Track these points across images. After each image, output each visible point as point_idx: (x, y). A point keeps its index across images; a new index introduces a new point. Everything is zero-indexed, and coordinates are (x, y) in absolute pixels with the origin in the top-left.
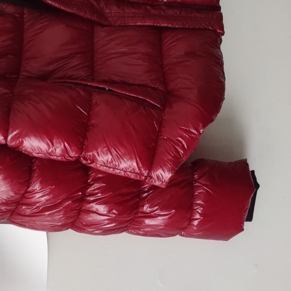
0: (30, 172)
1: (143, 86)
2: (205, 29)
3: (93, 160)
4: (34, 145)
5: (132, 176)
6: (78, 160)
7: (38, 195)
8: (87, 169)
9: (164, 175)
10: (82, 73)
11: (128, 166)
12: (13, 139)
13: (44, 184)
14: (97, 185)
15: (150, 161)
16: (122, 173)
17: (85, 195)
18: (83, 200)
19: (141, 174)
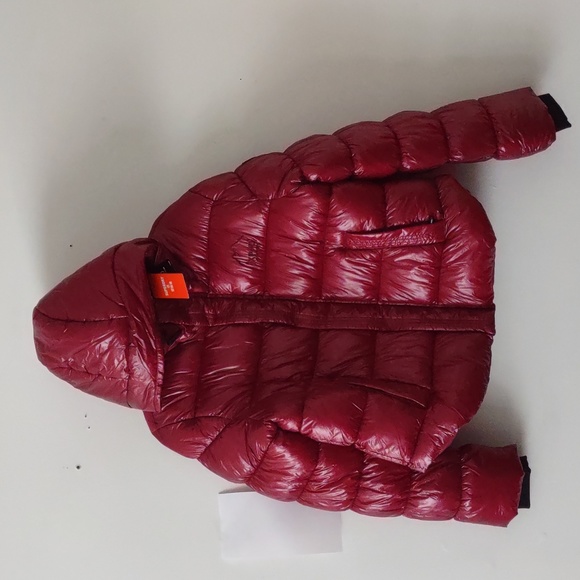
0: (317, 454)
1: (415, 385)
2: (475, 332)
3: (365, 446)
4: (322, 433)
5: (398, 462)
6: (353, 445)
7: (324, 472)
8: (362, 455)
9: (425, 462)
10: (362, 373)
11: (394, 454)
12: (306, 429)
13: (328, 465)
14: (372, 466)
15: (413, 450)
16: (389, 459)
17: (361, 474)
18: (360, 478)
19: (404, 461)
